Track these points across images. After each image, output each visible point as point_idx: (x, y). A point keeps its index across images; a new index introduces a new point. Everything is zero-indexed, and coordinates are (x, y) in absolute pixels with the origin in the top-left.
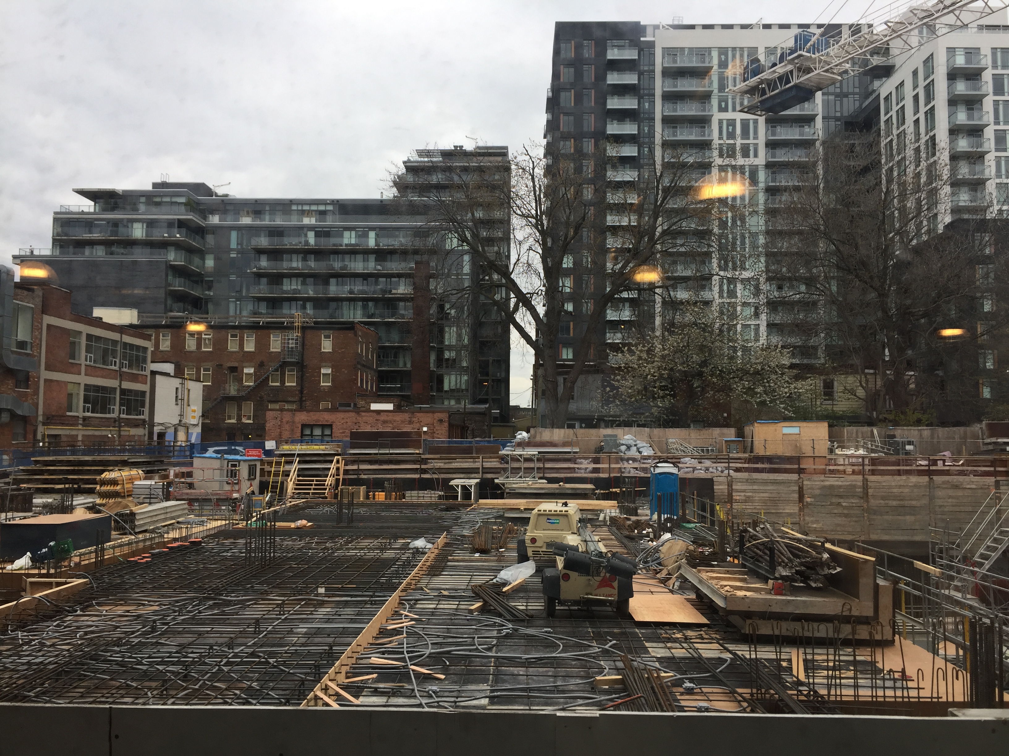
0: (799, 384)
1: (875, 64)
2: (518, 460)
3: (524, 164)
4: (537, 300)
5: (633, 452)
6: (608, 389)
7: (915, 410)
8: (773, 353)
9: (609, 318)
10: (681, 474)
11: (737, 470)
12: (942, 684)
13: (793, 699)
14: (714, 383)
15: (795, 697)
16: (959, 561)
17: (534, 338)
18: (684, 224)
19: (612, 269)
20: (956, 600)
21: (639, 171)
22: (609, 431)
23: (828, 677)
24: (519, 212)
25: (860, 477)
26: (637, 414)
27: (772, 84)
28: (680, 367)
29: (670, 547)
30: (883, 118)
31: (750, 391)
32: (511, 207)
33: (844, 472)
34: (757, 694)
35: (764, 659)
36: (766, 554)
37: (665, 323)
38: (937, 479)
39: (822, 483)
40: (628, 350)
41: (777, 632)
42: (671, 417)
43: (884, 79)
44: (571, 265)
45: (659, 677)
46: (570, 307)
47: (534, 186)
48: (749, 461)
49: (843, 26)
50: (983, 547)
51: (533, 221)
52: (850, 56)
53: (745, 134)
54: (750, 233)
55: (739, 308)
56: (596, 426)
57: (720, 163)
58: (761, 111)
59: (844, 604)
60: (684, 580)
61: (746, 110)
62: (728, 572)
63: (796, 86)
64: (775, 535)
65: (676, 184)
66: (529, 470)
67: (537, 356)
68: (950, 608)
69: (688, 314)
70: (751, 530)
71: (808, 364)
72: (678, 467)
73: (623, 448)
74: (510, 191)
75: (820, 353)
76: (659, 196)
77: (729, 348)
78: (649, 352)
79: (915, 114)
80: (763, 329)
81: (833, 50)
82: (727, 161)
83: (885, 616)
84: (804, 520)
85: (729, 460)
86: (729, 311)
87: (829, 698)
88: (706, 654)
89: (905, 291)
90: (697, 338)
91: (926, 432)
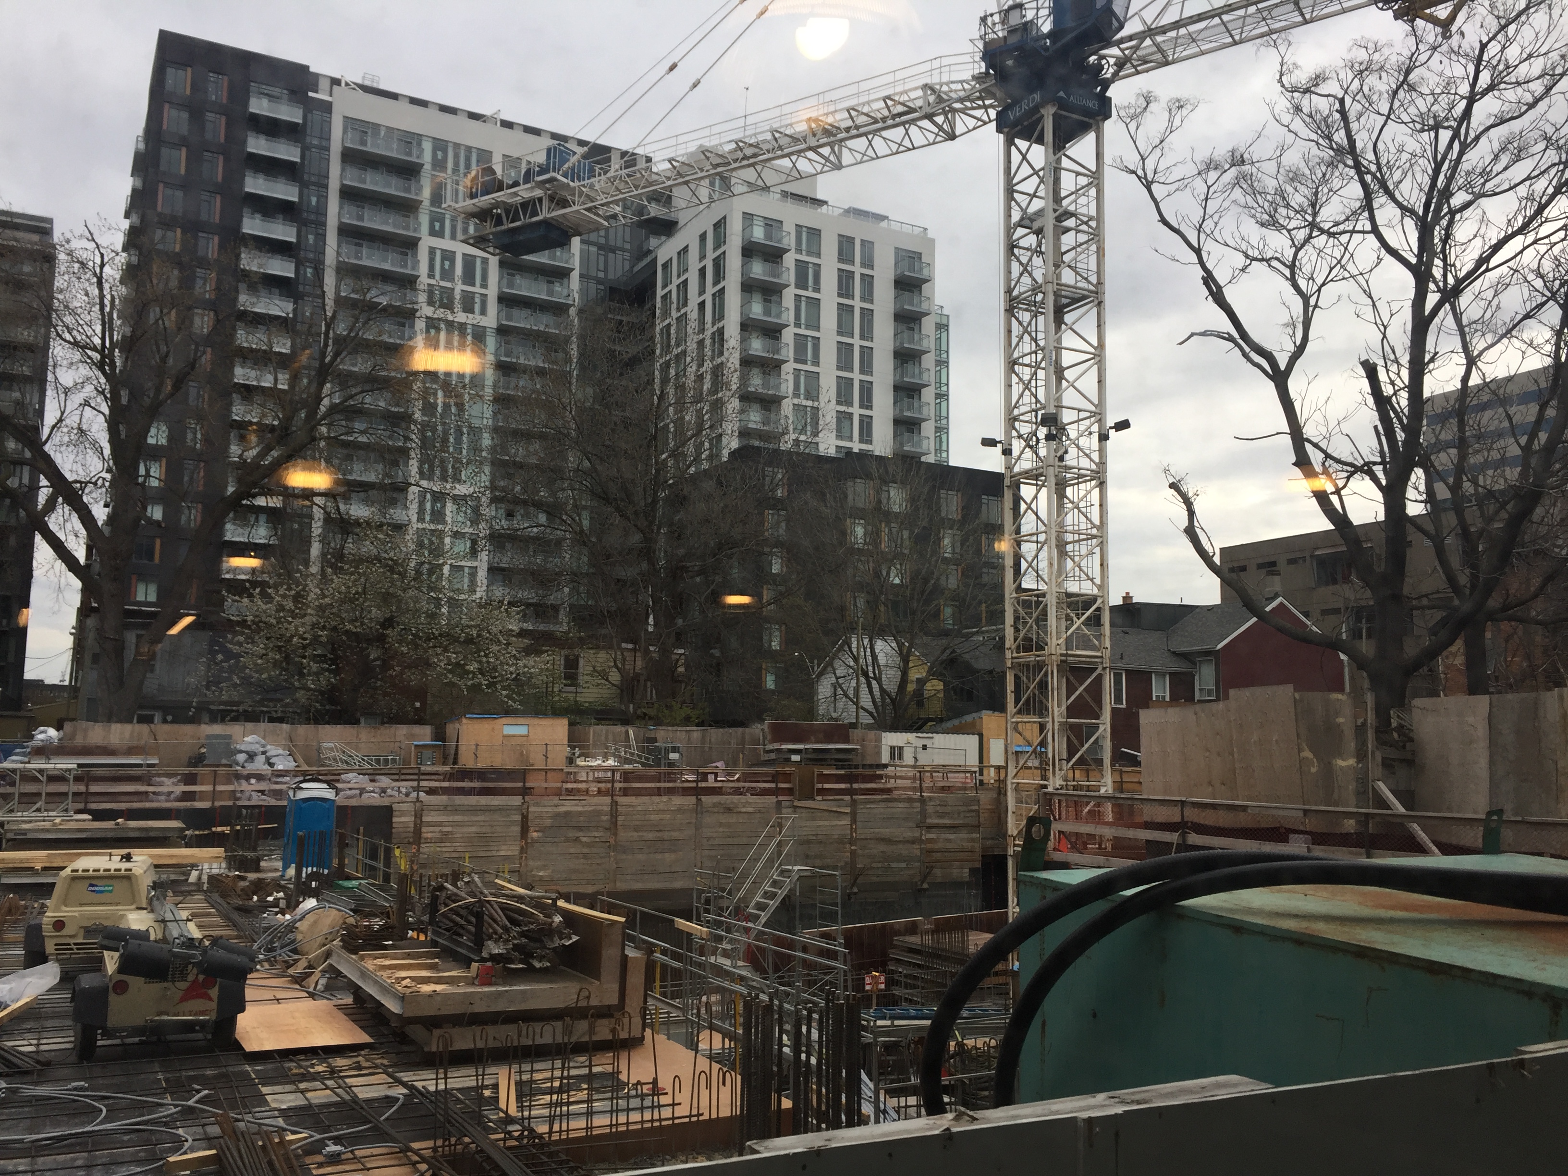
0: (531, 661)
1: (653, 214)
2: (35, 779)
3: (84, 255)
4: (94, 495)
5: (259, 765)
6: (220, 657)
7: (684, 702)
8: (496, 612)
9: (228, 537)
10: (340, 800)
11: (431, 791)
12: (704, 1093)
13: (498, 1147)
14: (402, 653)
15: (501, 1143)
16: (730, 914)
17: (82, 561)
18: (368, 399)
19: (240, 457)
20: (726, 971)
21: (295, 303)
22: (217, 729)
23: (550, 1105)
24: (67, 336)
25: (608, 799)
26: (271, 700)
27: (512, 212)
28: (349, 626)
29: (315, 922)
30: (660, 293)
31: (459, 668)
32: (49, 324)
33: (587, 791)
34: (443, 1146)
35: (457, 1089)
36: (469, 922)
37: (328, 553)
38: (706, 799)
39: (556, 809)
40: (260, 594)
41: (480, 1045)
42: (327, 707)
43: (663, 238)
44: (163, 441)
45: (282, 1142)
46: (156, 513)
47: (102, 297)
48: (450, 777)
49: (613, 151)
50: (760, 892)
51: (96, 356)
52: (621, 196)
53: (469, 277)
54: (470, 427)
55: (447, 540)
56: (194, 720)
57: (430, 314)
58: (495, 247)
59: (581, 990)
60: (334, 973)
61: (471, 241)
62: (409, 956)
63: (546, 223)
64: (486, 892)
65: (357, 334)
66: (56, 798)
67: (87, 592)
68: (717, 982)
69: (368, 543)
70: (449, 886)
71: (546, 632)
72: (336, 788)
73: (241, 757)
74: (53, 298)
75: (562, 616)
76: (329, 349)
77: (430, 600)
78: (297, 598)
79: (700, 294)
80: (482, 574)
81: (599, 182)
82: (440, 313)
83: (633, 1004)
84: (526, 865)
85: (421, 775)
86: (431, 542)
87: (550, 1137)
88: (363, 1094)
89: (677, 534)
90: (379, 582)
91: (696, 733)
